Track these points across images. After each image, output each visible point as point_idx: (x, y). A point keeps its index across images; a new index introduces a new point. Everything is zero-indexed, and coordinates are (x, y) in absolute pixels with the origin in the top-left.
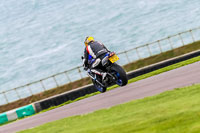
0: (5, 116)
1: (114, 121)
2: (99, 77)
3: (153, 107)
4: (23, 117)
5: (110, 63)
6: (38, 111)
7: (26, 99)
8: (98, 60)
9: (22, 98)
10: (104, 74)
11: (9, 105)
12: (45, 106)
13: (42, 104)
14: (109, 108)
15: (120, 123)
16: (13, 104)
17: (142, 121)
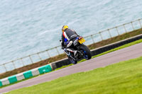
0: (31, 72)
1: (108, 76)
2: (72, 53)
3: (135, 66)
4: (43, 73)
5: (79, 44)
6: (54, 69)
7: (45, 61)
8: (71, 42)
9: (43, 59)
10: (75, 52)
11: (33, 64)
12: (59, 65)
13: (57, 64)
14: (104, 67)
15: (113, 77)
16: (36, 64)
17: (128, 76)
